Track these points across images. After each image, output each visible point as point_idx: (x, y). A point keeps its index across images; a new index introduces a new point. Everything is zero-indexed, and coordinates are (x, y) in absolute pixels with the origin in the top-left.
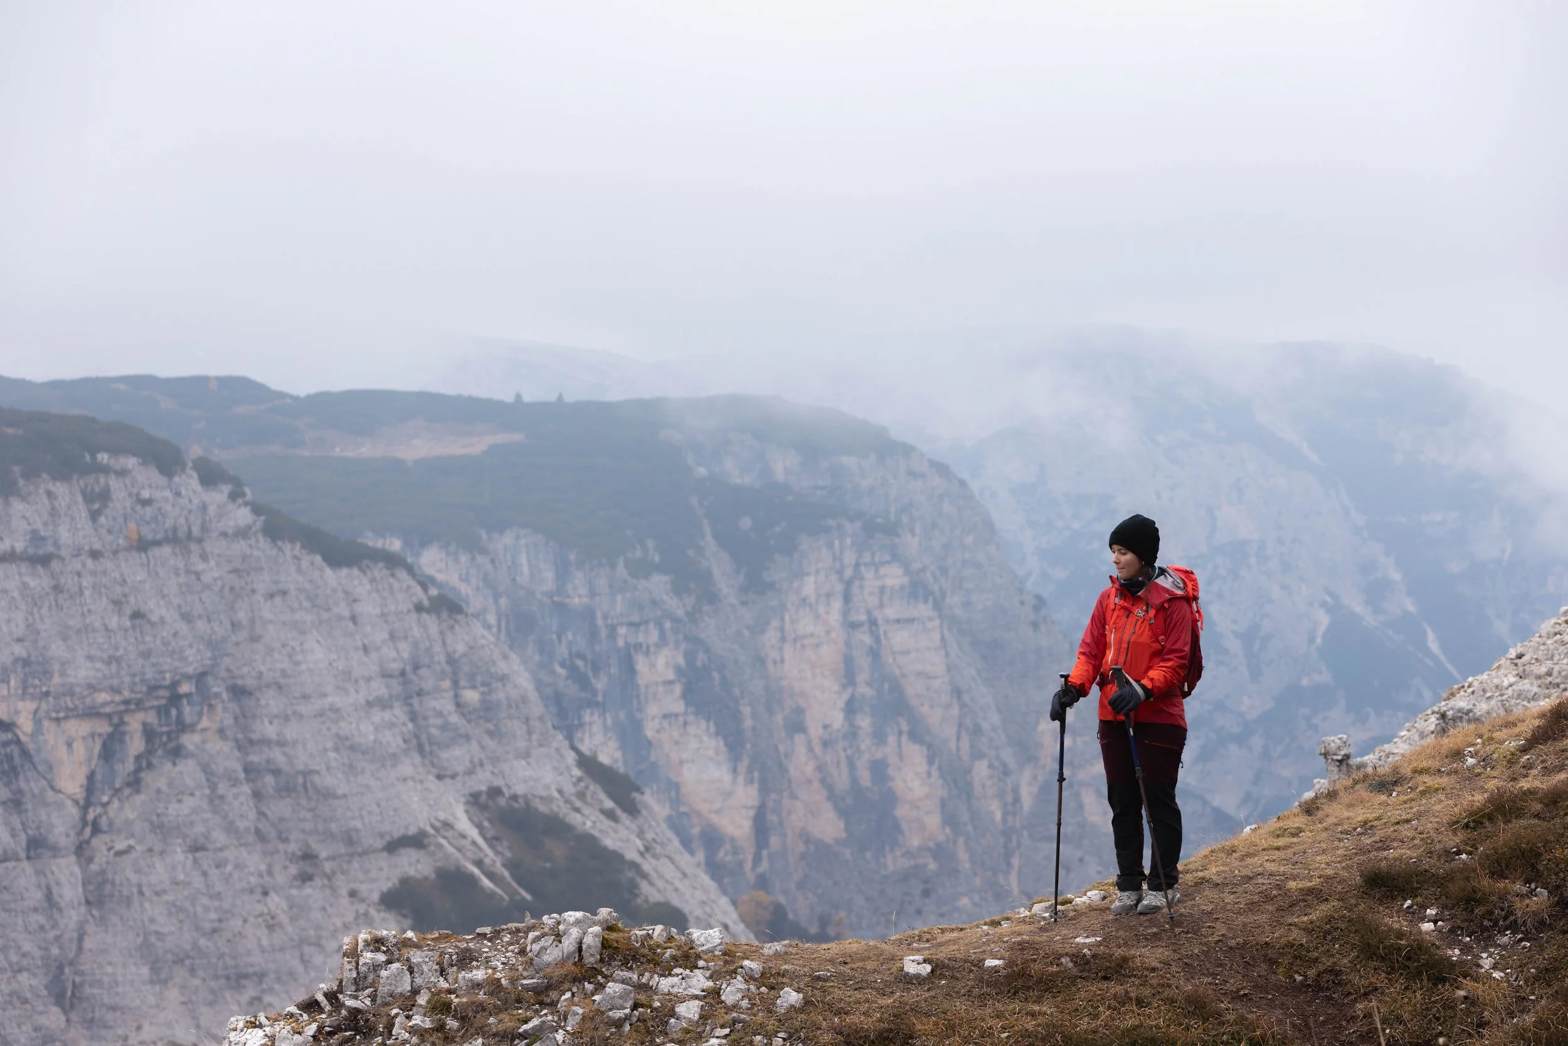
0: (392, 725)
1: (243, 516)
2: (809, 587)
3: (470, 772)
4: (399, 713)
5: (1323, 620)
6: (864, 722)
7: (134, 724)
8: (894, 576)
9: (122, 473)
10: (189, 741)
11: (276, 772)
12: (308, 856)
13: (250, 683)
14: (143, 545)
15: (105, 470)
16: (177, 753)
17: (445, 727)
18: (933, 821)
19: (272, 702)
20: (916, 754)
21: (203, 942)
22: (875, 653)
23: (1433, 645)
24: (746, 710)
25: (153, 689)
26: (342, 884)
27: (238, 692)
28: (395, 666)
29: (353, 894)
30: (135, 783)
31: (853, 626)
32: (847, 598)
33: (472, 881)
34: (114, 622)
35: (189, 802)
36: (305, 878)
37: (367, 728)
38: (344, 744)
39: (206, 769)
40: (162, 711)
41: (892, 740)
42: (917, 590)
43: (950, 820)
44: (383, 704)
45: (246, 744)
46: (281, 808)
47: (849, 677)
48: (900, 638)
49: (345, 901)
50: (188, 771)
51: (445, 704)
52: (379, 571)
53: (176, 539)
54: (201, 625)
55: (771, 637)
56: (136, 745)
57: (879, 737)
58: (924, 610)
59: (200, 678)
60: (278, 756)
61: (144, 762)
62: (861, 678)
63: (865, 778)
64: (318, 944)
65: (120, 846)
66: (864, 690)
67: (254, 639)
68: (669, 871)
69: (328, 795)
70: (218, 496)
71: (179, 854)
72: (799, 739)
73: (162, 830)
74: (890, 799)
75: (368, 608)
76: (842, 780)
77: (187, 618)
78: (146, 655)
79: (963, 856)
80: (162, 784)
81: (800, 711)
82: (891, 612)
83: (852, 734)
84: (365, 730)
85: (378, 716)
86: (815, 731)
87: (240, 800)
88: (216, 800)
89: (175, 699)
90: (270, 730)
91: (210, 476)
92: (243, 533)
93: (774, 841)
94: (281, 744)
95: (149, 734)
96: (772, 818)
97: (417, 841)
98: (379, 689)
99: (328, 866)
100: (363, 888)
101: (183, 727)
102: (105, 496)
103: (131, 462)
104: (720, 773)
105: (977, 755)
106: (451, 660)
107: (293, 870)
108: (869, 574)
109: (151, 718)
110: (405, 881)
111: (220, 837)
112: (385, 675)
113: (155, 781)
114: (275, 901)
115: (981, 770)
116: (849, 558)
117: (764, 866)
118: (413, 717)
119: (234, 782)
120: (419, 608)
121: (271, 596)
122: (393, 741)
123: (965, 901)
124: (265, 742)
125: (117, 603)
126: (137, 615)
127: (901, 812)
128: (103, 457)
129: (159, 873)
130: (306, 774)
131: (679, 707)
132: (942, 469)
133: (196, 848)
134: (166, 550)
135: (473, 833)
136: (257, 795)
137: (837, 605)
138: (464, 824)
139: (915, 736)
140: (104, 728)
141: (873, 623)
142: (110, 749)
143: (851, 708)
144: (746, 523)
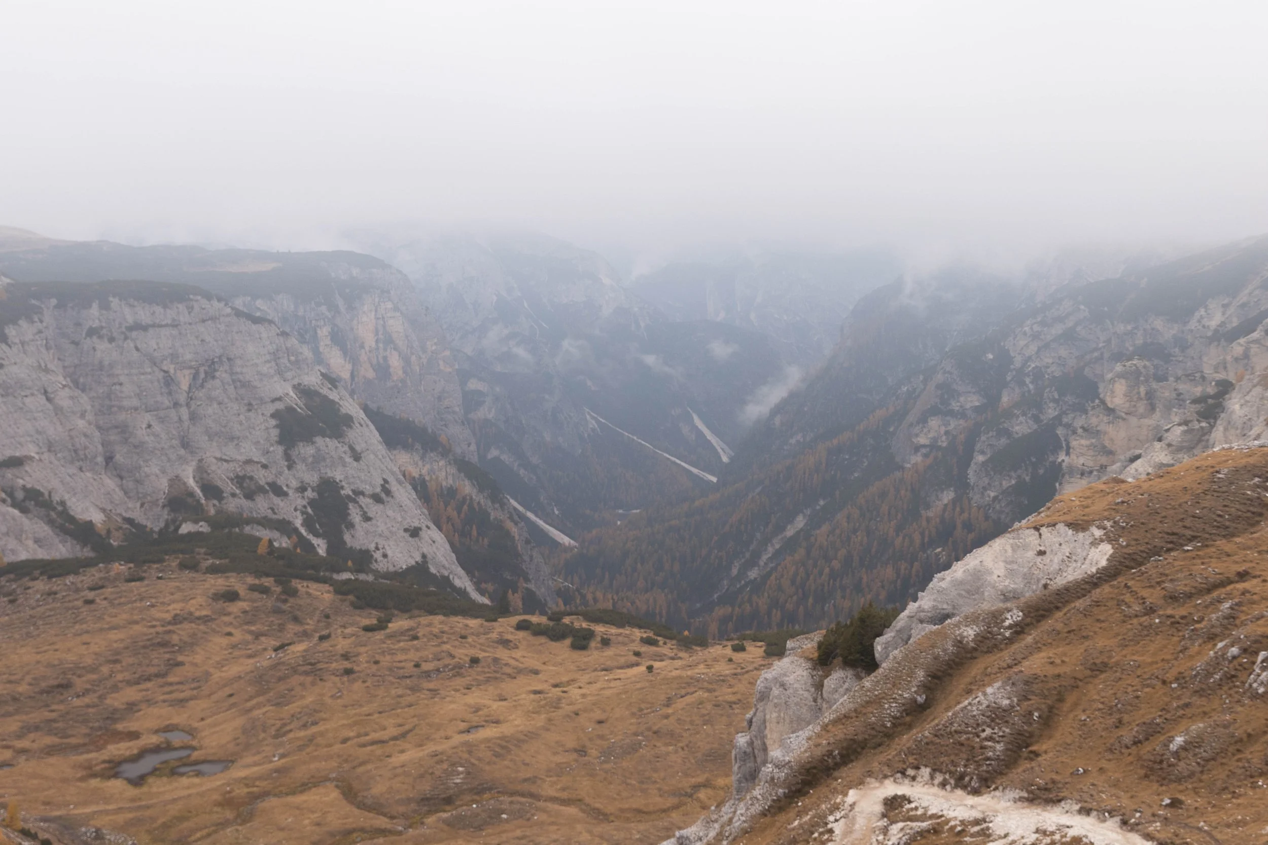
0: (271, 367)
1: (229, 310)
2: (366, 308)
3: (292, 379)
4: (273, 364)
5: (495, 298)
6: (381, 345)
7: (202, 370)
8: (389, 305)
9: (197, 301)
10: (217, 374)
11: (240, 381)
12: (250, 404)
13: (232, 357)
14: (204, 321)
15: (192, 300)
16: (214, 377)
17: (286, 367)
18: (400, 372)
19: (239, 362)
20: (395, 354)
21: (223, 429)
22: (384, 326)
23: (526, 305)
24: (348, 343)
25: (207, 360)
26: (260, 411)
27: (229, 359)
28: (272, 351)
29: (263, 414)
30: (202, 386)
31: (378, 319)
32: (376, 311)
33: (294, 410)
34: (196, 343)
35: (218, 391)
36: (249, 410)
37: (265, 368)
38: (259, 373)
39: (222, 382)
40: (209, 366)
41: (389, 350)
42: (396, 309)
43: (405, 372)
44: (268, 362)
45: (232, 374)
46: (242, 391)
47: (377, 334)
48: (391, 322)
49: (260, 416)
50: (217, 382)
51: (286, 361)
52: (266, 324)
53: (213, 319)
54: (220, 342)
55: (355, 322)
56: (202, 375)
57: (385, 350)
58: (398, 314)
59: (220, 357)
60: (241, 377)
61: (204, 380)
62: (380, 333)
63: (381, 361)
64: (254, 428)
65: (199, 403)
66: (381, 336)
67: (233, 345)
68: (347, 404)
69: (255, 387)
70: (222, 305)
71: (215, 405)
72: (363, 351)
73: (210, 399)
74: (389, 367)
75: (264, 335)
76: (374, 361)
77: (216, 341)
78: (205, 351)
79: (408, 382)
80: (210, 386)
81: (363, 343)
82: (389, 315)
83: (377, 349)
84: (265, 369)
85: (268, 365)
86: (367, 348)
87: (231, 389)
88: (225, 390)
89: (213, 363)
90: (239, 370)
91: (219, 300)
92: (228, 315)
93: (356, 379)
94: (242, 373)
95: (206, 373)
96: (356, 373)
97: (279, 399)
98: (268, 357)
99: (256, 407)
100: (265, 413)
101: (215, 370)
102: (192, 308)
103: (199, 298)
104: (341, 361)
105: (412, 354)
106: (287, 349)
107: (246, 408)
108: (382, 304)
109: (207, 368)
110: (277, 410)
111: (226, 400)
112: (269, 353)
113: (208, 385)
114: (242, 417)
115: (413, 358)
116: (377, 300)
117: (353, 386)
118: (277, 364)
119: (230, 385)
120: (278, 335)
121: (237, 333)
122: (272, 371)
123: (409, 395)
124: (237, 373)
125: (197, 337)
126: (202, 341)
127: (391, 370)
128: (191, 296)
129: (210, 411)
130: (249, 382)
131: (329, 342)
132: (400, 272)
133: (220, 403)
134: (210, 322)
135: (294, 396)
136: (235, 388)
137: (373, 313)
138: (292, 393)
139: (395, 349)
140: (193, 371)
141: (383, 318)
142: (195, 377)
143: (377, 341)
144: (347, 291)
